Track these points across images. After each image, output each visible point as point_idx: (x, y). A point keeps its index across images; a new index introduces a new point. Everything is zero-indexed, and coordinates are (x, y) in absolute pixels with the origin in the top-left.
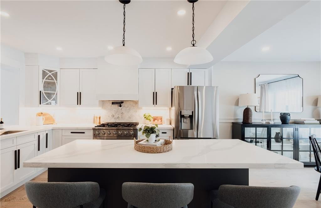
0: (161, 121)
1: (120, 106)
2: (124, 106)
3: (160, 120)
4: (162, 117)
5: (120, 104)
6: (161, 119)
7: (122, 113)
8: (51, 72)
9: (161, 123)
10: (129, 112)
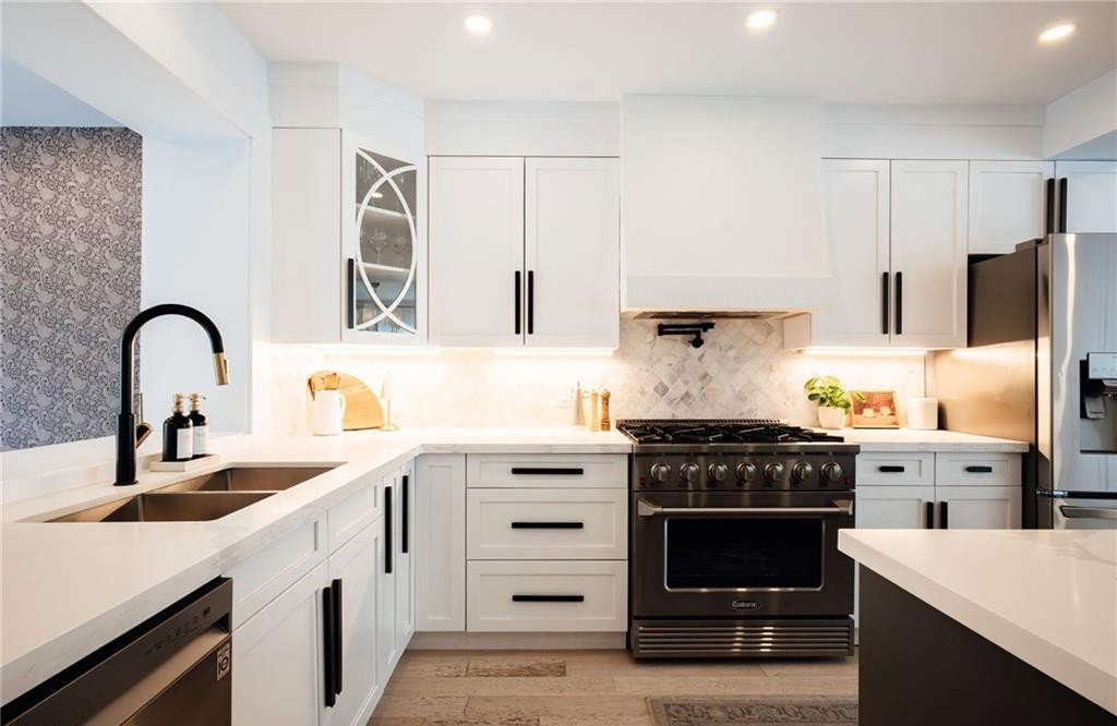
0: (892, 414)
1: (697, 343)
2: (714, 343)
3: (886, 410)
4: (891, 394)
5: (698, 334)
6: (890, 403)
7: (705, 376)
8: (393, 168)
9: (894, 423)
10: (736, 370)
